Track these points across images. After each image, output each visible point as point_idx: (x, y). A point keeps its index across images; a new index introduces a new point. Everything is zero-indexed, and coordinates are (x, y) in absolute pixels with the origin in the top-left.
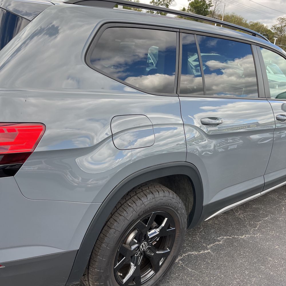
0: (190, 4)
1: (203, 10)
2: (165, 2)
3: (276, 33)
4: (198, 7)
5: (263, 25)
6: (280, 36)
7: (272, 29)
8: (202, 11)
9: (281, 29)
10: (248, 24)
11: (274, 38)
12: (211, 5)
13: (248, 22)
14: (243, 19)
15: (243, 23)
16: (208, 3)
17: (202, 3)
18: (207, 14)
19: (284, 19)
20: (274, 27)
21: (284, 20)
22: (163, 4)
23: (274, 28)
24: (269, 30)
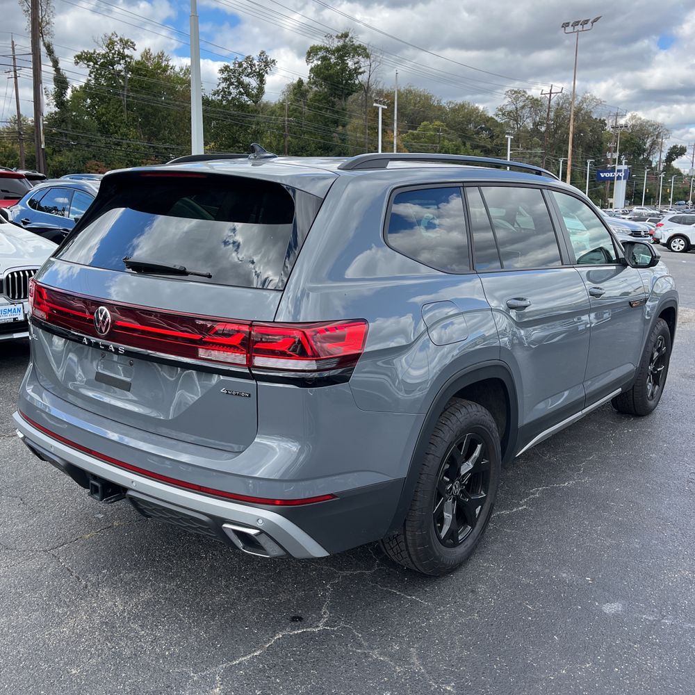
0: (311, 70)
1: (344, 82)
2: (254, 69)
3: (507, 124)
4: (330, 76)
5: (477, 108)
6: (516, 129)
7: (497, 116)
8: (342, 84)
9: (517, 113)
10: (444, 107)
11: (506, 136)
12: (360, 71)
13: (444, 103)
14: (433, 96)
15: (434, 106)
16: (353, 67)
17: (338, 67)
18: (354, 91)
19: (520, 93)
20: (500, 110)
21: (519, 95)
22: (250, 73)
23: (500, 113)
24: (492, 118)
